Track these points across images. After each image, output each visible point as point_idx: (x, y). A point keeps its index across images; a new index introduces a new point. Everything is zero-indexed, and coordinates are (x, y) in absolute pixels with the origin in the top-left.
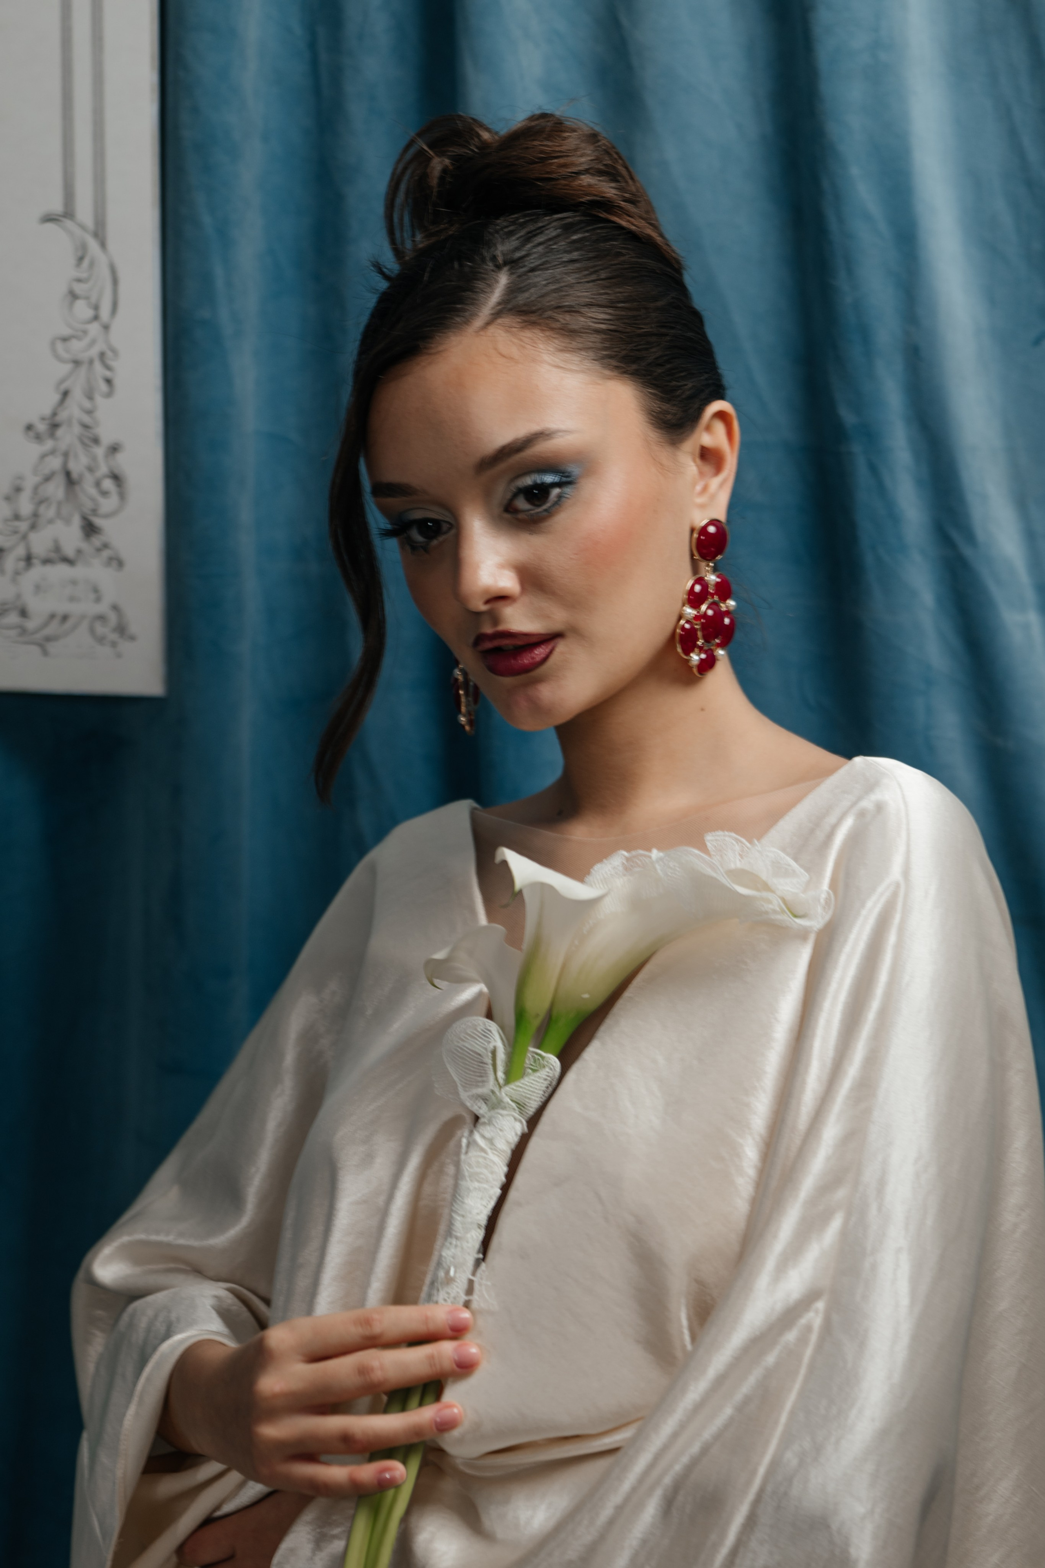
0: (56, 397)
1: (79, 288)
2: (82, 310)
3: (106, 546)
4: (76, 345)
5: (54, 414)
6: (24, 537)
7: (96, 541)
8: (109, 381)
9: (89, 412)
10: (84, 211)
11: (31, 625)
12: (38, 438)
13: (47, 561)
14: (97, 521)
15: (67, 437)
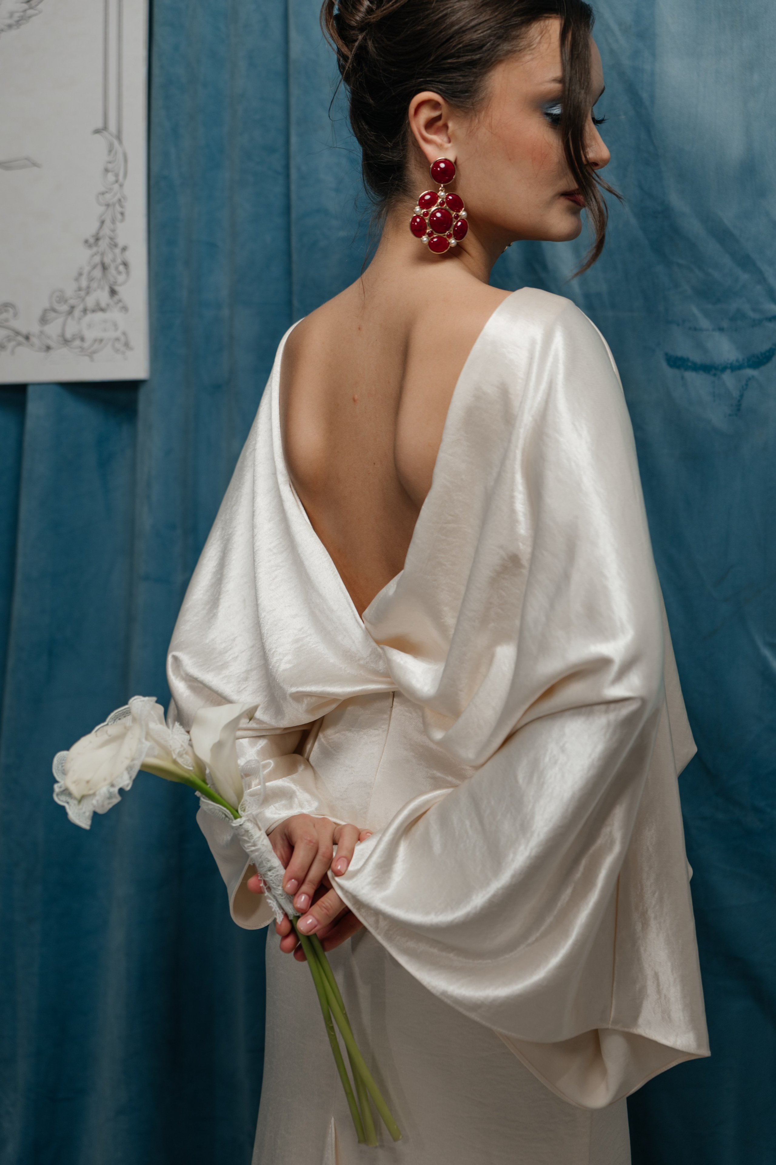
0: (97, 224)
1: (110, 166)
2: (111, 177)
3: (120, 301)
4: (108, 196)
5: (98, 233)
6: (83, 300)
7: (116, 298)
8: (122, 214)
9: (113, 231)
10: (112, 127)
11: (86, 345)
12: (90, 246)
13: (93, 311)
14: (117, 288)
15: (103, 244)
